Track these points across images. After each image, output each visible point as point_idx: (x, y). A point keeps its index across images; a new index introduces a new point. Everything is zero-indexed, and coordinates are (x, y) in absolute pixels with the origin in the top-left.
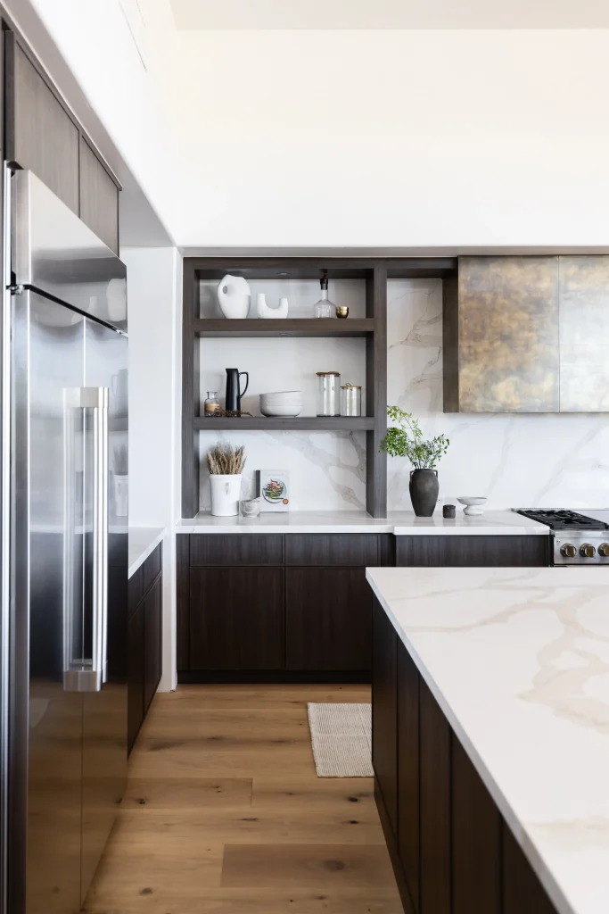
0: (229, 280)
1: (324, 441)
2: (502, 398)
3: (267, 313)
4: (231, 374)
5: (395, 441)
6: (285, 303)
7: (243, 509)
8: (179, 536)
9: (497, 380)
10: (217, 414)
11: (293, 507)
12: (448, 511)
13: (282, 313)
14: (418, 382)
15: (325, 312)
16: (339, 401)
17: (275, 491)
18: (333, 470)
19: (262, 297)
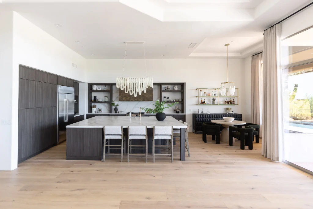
0: (94, 86)
1: (106, 104)
2: (124, 99)
3: (98, 90)
4: (95, 97)
5: (113, 104)
6: (101, 88)
7: (95, 112)
8: (87, 115)
9: (123, 97)
10: (93, 101)
11: (102, 112)
12: (118, 112)
13: (100, 90)
14: (117, 98)
15: (105, 89)
16: (107, 100)
17: (100, 110)
18: (107, 108)
19: (98, 88)
